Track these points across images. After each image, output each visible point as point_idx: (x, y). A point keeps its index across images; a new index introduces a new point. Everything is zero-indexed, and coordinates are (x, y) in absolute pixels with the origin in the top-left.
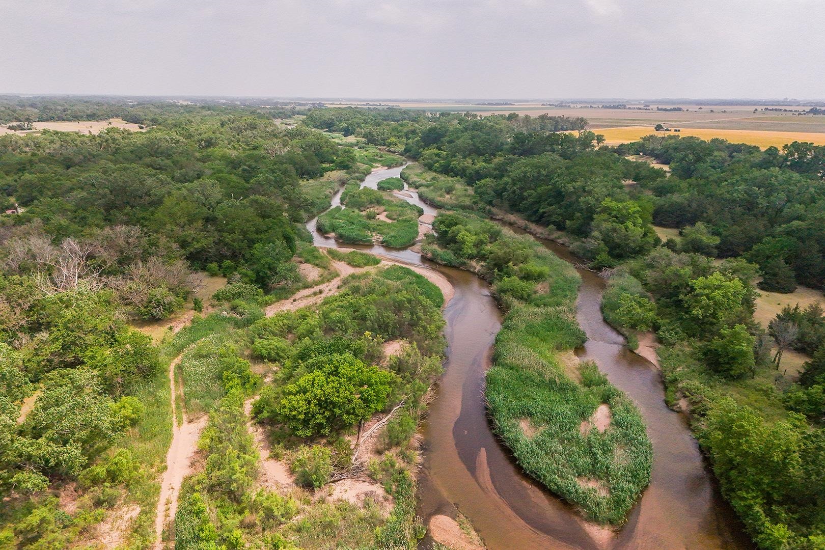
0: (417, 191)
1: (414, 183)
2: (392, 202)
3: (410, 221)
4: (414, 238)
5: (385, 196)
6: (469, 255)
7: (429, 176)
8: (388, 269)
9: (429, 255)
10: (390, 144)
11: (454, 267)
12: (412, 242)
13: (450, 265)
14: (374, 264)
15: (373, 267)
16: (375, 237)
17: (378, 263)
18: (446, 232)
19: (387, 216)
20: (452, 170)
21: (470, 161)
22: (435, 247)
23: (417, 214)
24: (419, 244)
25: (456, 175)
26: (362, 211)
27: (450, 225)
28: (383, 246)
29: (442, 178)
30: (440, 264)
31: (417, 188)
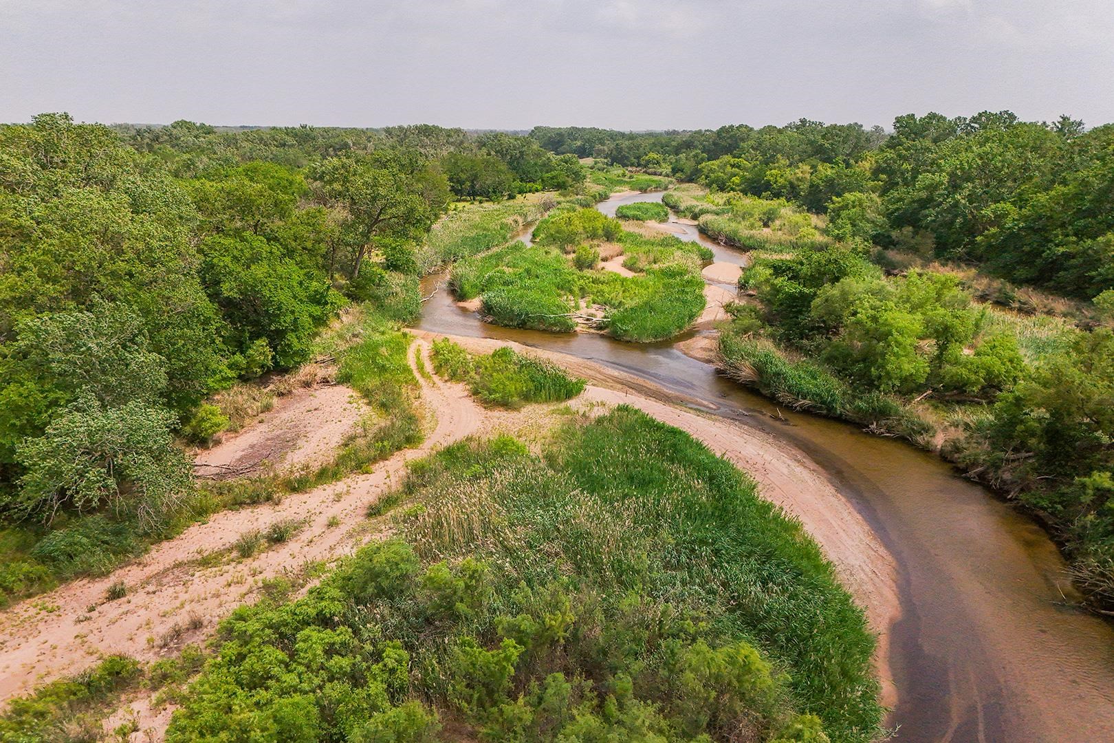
0: (696, 223)
1: (689, 209)
2: (641, 236)
3: (681, 274)
4: (692, 317)
5: (627, 227)
6: (904, 380)
7: (720, 198)
8: (600, 421)
9: (746, 372)
10: (648, 162)
11: (841, 420)
12: (687, 327)
13: (821, 412)
14: (559, 399)
15: (553, 406)
16: (583, 312)
17: (569, 396)
18: (805, 300)
19: (625, 265)
20: (768, 186)
21: (807, 168)
22: (765, 347)
23: (700, 262)
24: (706, 333)
25: (777, 195)
26: (567, 253)
27: (817, 279)
28: (602, 336)
29: (748, 202)
30: (788, 408)
31: (695, 217)
